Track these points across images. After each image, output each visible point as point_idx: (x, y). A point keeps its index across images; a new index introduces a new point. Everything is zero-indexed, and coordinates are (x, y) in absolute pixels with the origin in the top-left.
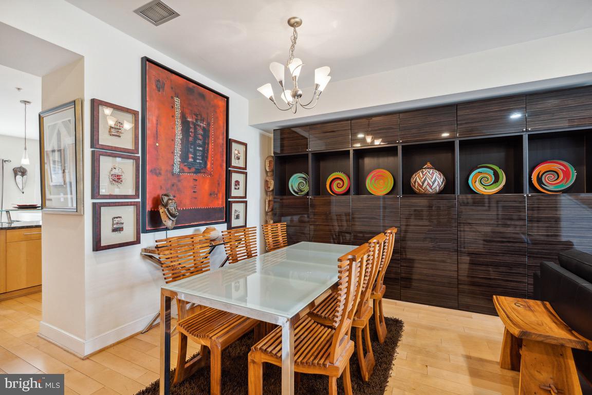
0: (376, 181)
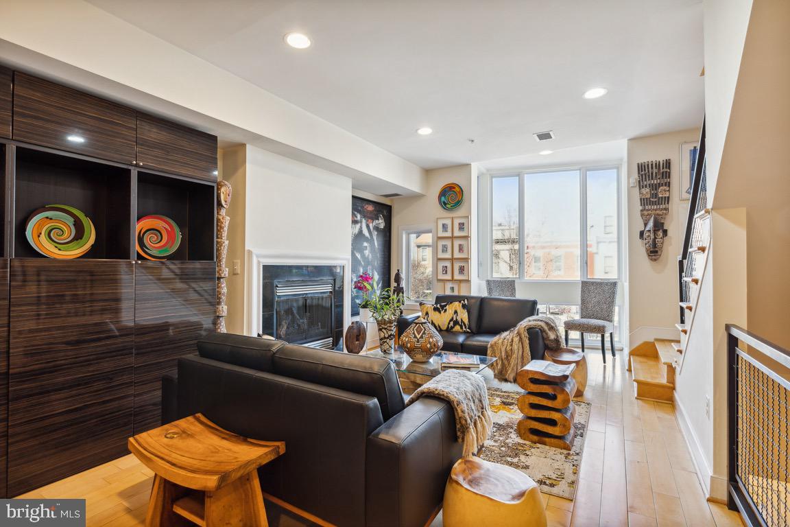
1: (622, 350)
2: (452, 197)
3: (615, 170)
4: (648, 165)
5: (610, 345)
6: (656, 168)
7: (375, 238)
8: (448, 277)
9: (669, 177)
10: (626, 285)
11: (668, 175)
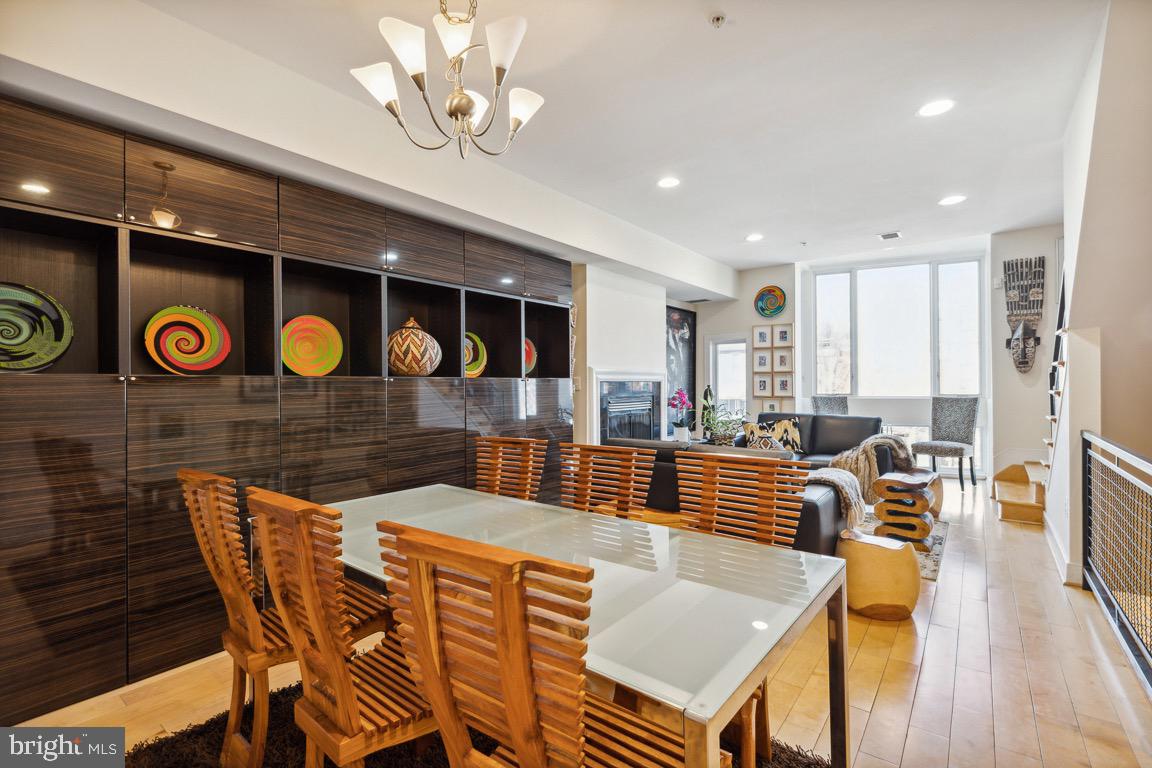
0: (298, 344)
1: (985, 479)
2: (772, 301)
3: (976, 264)
4: (1017, 264)
5: (969, 473)
6: (1027, 266)
7: (680, 350)
8: (767, 393)
9: (1043, 278)
10: (990, 402)
11: (1042, 275)
